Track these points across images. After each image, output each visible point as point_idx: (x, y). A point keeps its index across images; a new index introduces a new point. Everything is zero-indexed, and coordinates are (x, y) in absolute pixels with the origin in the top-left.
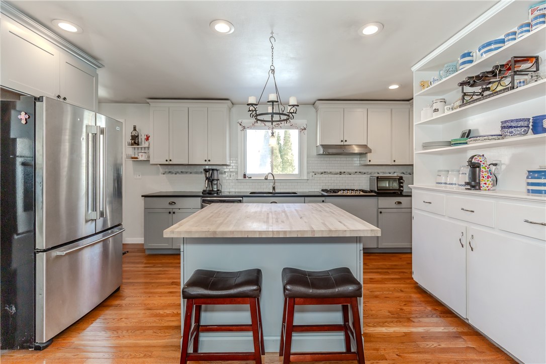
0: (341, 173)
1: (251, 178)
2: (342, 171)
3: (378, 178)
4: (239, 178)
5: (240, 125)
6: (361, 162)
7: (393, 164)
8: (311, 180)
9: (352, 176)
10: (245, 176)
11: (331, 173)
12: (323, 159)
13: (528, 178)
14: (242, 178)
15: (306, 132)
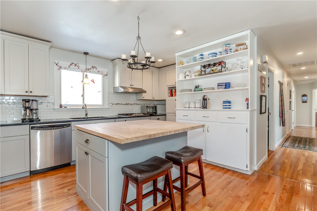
0: (127, 104)
1: (66, 107)
2: (128, 103)
3: (147, 106)
4: (56, 108)
5: (57, 65)
6: (137, 98)
7: (153, 99)
8: (111, 108)
9: (132, 106)
10: (61, 106)
11: (121, 104)
12: (117, 95)
13: (223, 103)
14: (58, 107)
15: (107, 77)
